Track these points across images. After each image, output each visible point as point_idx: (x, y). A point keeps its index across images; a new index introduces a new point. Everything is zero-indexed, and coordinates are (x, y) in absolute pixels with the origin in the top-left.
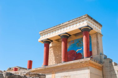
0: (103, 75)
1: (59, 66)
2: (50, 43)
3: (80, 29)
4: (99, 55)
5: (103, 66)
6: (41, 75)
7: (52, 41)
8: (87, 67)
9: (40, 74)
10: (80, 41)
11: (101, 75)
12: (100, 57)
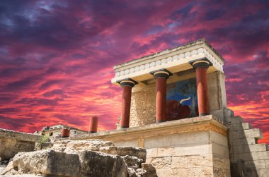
0: (229, 144)
1: (151, 129)
2: (132, 85)
3: (191, 63)
4: (222, 110)
5: (228, 130)
6: (138, 150)
7: (136, 83)
8: (206, 131)
9: (137, 148)
10: (186, 85)
11: (227, 145)
12: (224, 113)
